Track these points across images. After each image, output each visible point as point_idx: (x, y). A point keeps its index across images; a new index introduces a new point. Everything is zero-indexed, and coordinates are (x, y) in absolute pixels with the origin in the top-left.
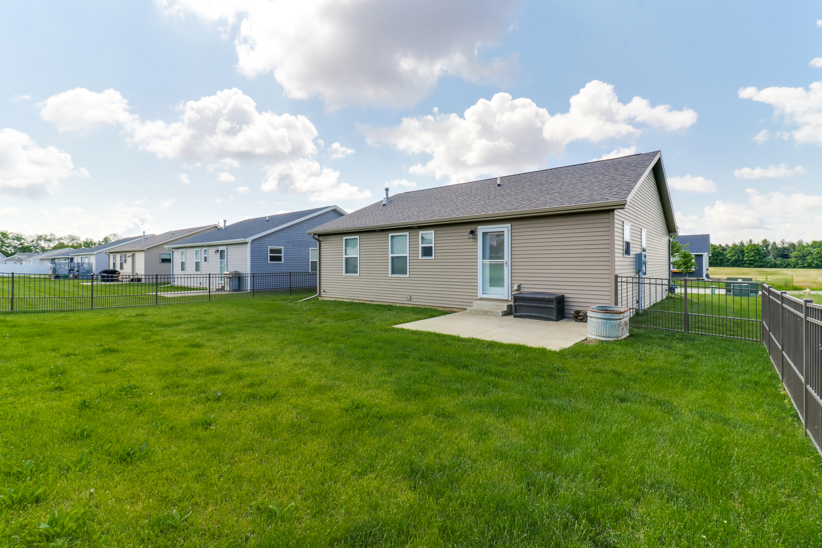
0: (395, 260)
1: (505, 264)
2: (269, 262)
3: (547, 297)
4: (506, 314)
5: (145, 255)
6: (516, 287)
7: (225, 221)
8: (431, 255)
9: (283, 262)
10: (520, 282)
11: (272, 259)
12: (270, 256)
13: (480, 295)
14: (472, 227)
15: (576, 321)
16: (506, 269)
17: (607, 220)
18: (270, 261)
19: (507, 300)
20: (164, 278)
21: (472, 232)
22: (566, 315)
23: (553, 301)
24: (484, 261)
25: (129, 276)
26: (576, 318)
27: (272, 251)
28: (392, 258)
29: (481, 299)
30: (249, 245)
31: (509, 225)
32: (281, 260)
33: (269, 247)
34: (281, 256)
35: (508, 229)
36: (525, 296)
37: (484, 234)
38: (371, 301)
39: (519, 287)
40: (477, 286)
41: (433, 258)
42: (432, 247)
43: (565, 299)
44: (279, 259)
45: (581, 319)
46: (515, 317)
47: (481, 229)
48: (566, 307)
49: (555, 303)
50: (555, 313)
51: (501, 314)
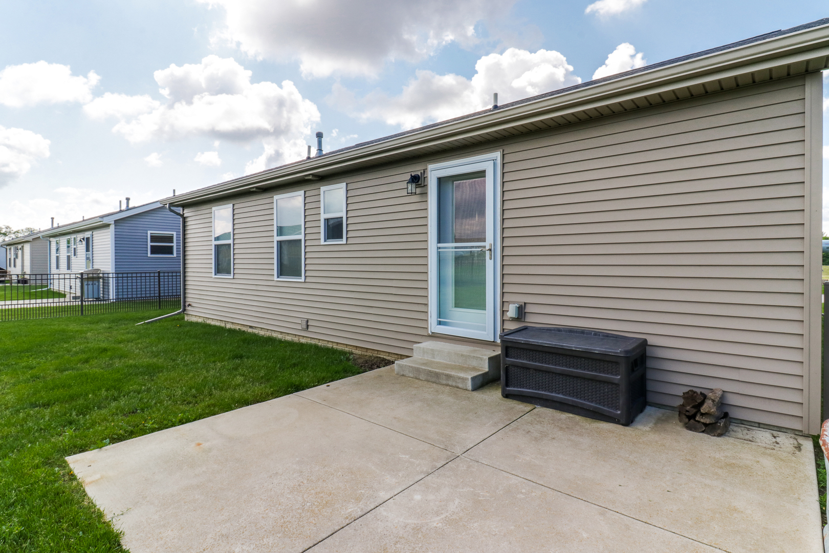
0: (285, 248)
1: (488, 253)
2: (149, 255)
3: (598, 348)
4: (483, 383)
5: (30, 247)
6: (512, 312)
7: (128, 199)
8: (341, 237)
9: (175, 255)
10: (523, 299)
11: (155, 250)
12: (151, 246)
13: (434, 327)
14: (416, 169)
15: (689, 428)
16: (489, 264)
17: (795, 107)
18: (151, 254)
19: (493, 343)
20: (42, 279)
21: (416, 180)
22: (651, 398)
23: (617, 363)
24: (440, 245)
25: (18, 275)
26: (692, 417)
27: (154, 238)
28: (280, 243)
29: (434, 336)
30: (112, 227)
31: (497, 155)
32: (172, 253)
33: (149, 232)
34: (172, 247)
35: (495, 165)
36: (533, 340)
37: (441, 181)
38: (251, 327)
39: (522, 312)
40: (426, 305)
41: (344, 241)
42: (342, 218)
43: (650, 352)
44: (169, 250)
45: (705, 425)
46: (507, 395)
47: (435, 171)
48: (650, 375)
49: (623, 368)
50: (622, 401)
51: (469, 385)
